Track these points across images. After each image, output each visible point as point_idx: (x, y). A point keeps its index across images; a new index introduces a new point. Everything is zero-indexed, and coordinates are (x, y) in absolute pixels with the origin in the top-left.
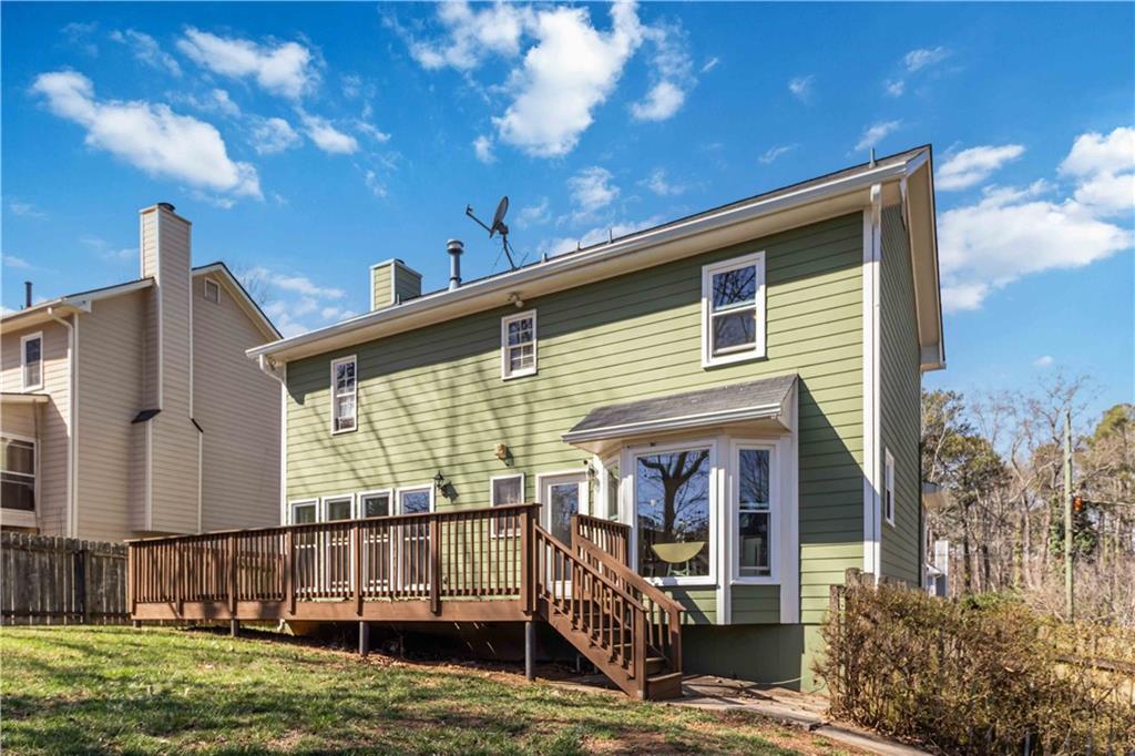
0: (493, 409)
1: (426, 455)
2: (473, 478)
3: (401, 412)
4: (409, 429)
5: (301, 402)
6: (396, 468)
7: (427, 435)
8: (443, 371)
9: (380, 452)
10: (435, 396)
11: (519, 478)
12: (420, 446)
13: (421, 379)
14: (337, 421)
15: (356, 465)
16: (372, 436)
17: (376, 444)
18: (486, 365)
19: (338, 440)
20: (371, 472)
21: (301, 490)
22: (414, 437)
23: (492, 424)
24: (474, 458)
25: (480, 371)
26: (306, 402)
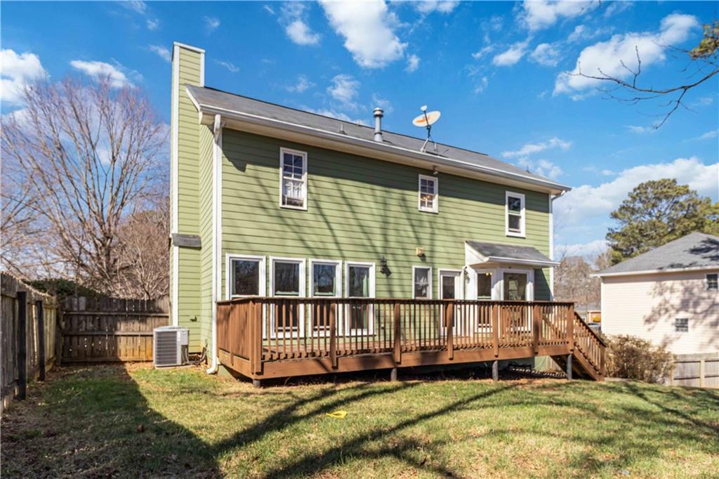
0: (412, 226)
1: (366, 242)
2: (400, 264)
3: (346, 208)
4: (353, 222)
5: (243, 169)
6: (343, 247)
7: (367, 230)
8: (379, 191)
9: (328, 232)
10: (373, 205)
11: (429, 269)
12: (362, 236)
13: (363, 191)
14: (283, 197)
15: (305, 237)
16: (320, 218)
17: (324, 225)
18: (407, 198)
19: (284, 213)
20: (320, 245)
21: (242, 246)
22: (358, 229)
23: (412, 234)
24: (400, 252)
25: (404, 200)
26: (247, 170)
